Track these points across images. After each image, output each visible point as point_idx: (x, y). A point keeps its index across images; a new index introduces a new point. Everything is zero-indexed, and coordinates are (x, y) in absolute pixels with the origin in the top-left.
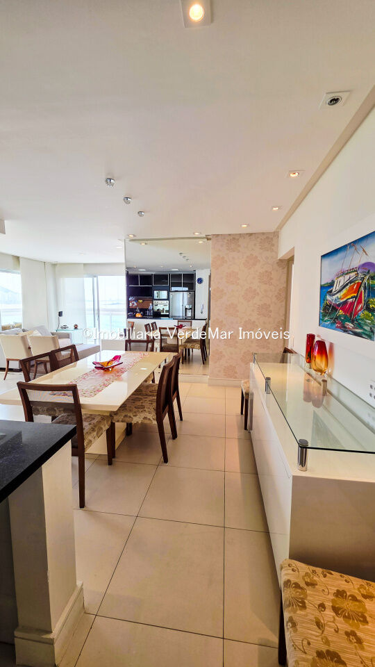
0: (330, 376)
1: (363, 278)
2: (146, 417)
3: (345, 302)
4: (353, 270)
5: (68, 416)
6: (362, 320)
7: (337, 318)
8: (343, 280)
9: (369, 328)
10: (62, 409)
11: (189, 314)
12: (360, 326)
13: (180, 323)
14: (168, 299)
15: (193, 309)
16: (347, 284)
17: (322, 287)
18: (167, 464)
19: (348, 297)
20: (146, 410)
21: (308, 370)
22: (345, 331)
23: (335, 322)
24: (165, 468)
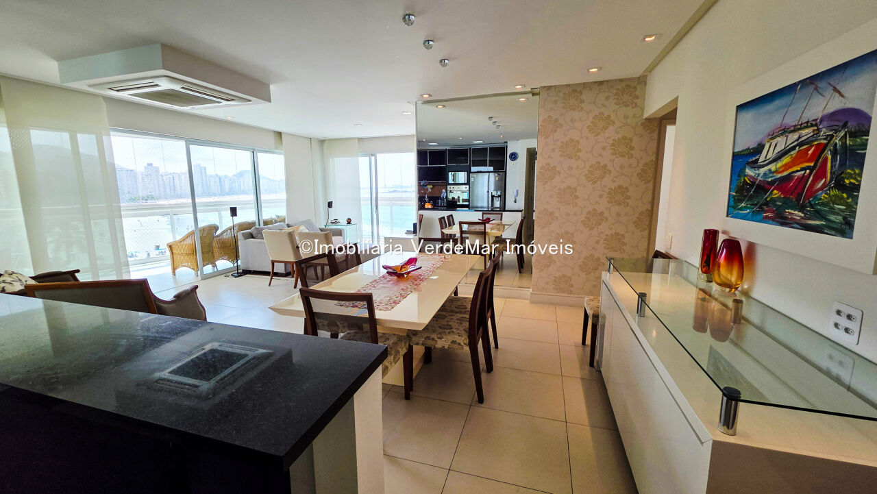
0: (746, 293)
1: (832, 136)
2: (456, 340)
3: (789, 177)
4: (808, 125)
5: (356, 333)
6: (824, 204)
7: (766, 204)
8: (781, 143)
9: (840, 218)
10: (346, 324)
11: (497, 204)
12: (818, 215)
13: (486, 216)
14: (468, 183)
15: (503, 197)
16: (793, 148)
17: (736, 156)
18: (483, 405)
19: (795, 169)
20: (455, 330)
21: (703, 285)
22: (782, 224)
23: (761, 210)
24: (481, 410)
